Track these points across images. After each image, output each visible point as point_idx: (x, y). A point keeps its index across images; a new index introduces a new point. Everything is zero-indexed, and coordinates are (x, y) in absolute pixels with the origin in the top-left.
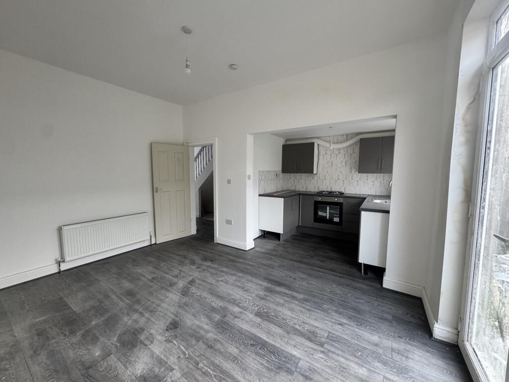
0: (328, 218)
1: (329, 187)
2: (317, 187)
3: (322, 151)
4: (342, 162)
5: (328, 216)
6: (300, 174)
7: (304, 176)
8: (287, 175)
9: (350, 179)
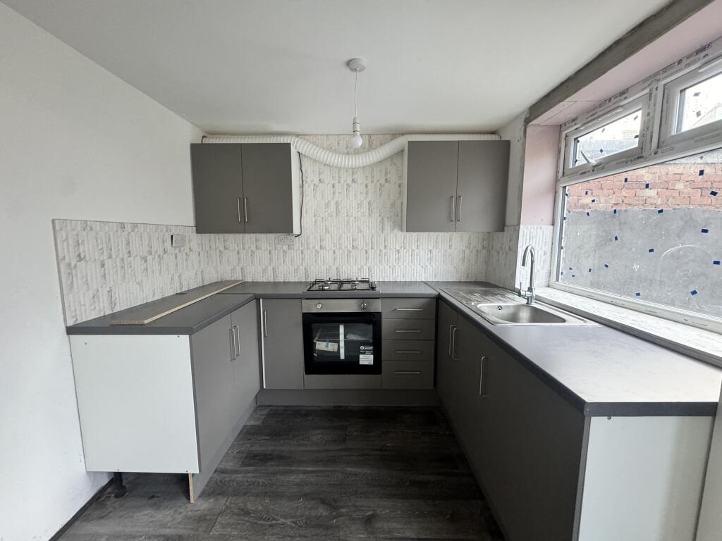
0: (342, 357)
1: (334, 268)
2: (302, 268)
3: (311, 177)
4: (360, 205)
5: (342, 351)
6: (253, 236)
7: (266, 240)
8: (215, 240)
9: (382, 248)
